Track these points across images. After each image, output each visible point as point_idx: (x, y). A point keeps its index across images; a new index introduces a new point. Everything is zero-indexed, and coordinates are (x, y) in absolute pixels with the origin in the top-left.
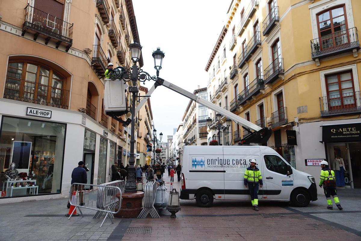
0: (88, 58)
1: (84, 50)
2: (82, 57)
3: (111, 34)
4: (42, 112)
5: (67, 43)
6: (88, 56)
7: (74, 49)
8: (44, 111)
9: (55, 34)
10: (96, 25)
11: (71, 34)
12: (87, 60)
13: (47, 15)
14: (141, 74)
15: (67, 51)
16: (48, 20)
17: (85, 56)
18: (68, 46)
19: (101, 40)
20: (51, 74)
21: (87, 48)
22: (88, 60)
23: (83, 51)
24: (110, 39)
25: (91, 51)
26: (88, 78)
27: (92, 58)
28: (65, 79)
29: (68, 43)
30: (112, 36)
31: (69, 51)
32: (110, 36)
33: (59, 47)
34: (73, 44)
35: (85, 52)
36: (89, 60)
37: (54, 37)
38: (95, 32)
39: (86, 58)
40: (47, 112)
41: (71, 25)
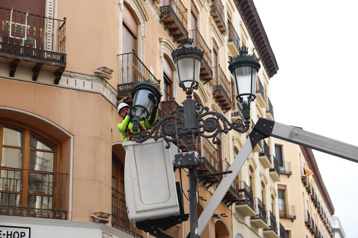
0: (106, 89)
1: (96, 73)
2: (93, 90)
3: (165, 16)
4: (9, 233)
5: (54, 66)
6: (107, 85)
7: (72, 75)
8: (14, 230)
9: (28, 49)
10: (122, 6)
11: (62, 42)
12: (105, 95)
13: (10, 13)
14: (204, 118)
15: (57, 82)
16: (11, 23)
17: (98, 87)
18: (58, 71)
19: (140, 38)
20: (27, 139)
21: (102, 66)
22: (107, 93)
23: (92, 76)
24: (165, 29)
25: (112, 71)
26: (112, 135)
27: (119, 86)
28: (58, 147)
29: (57, 64)
30: (169, 19)
31: (60, 81)
32: (162, 21)
33: (38, 77)
34: (67, 65)
35: (99, 76)
36: (109, 92)
37: (26, 58)
38: (121, 24)
39: (101, 91)
40: (20, 231)
41: (61, 23)
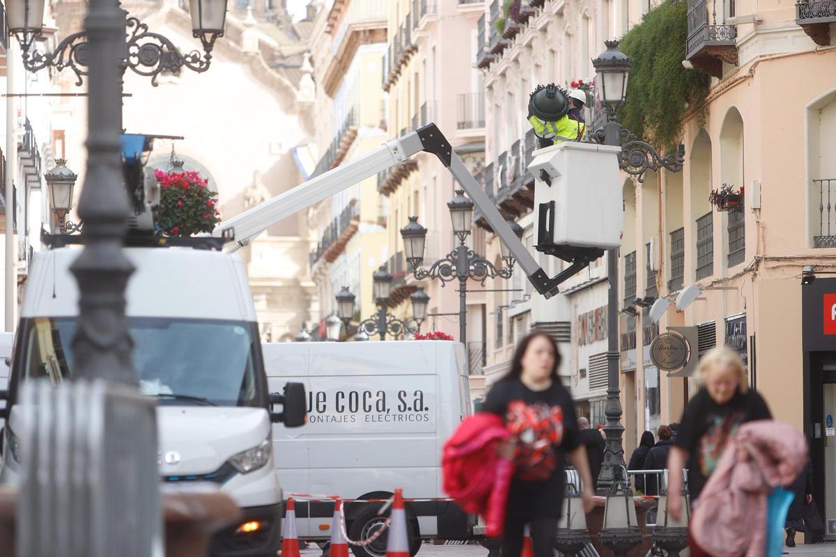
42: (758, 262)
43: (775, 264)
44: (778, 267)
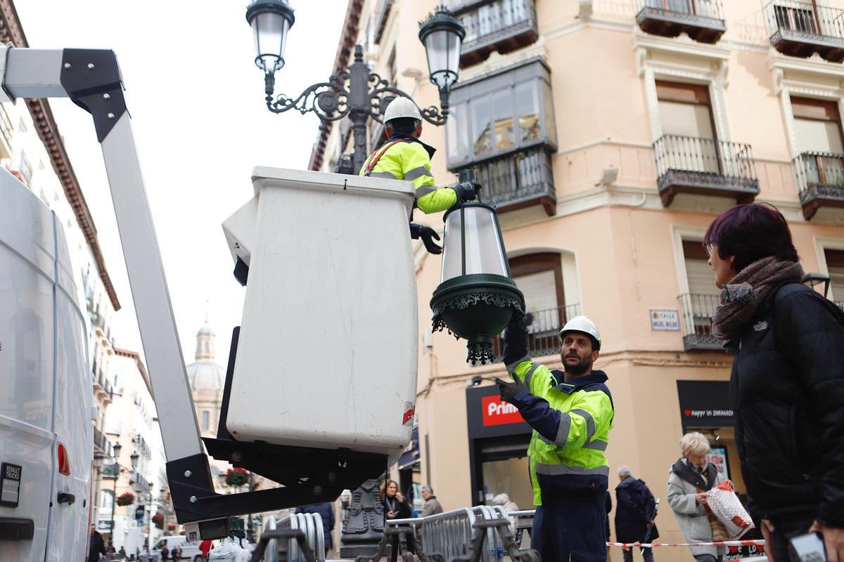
42: (431, 381)
43: (445, 381)
44: (447, 383)
